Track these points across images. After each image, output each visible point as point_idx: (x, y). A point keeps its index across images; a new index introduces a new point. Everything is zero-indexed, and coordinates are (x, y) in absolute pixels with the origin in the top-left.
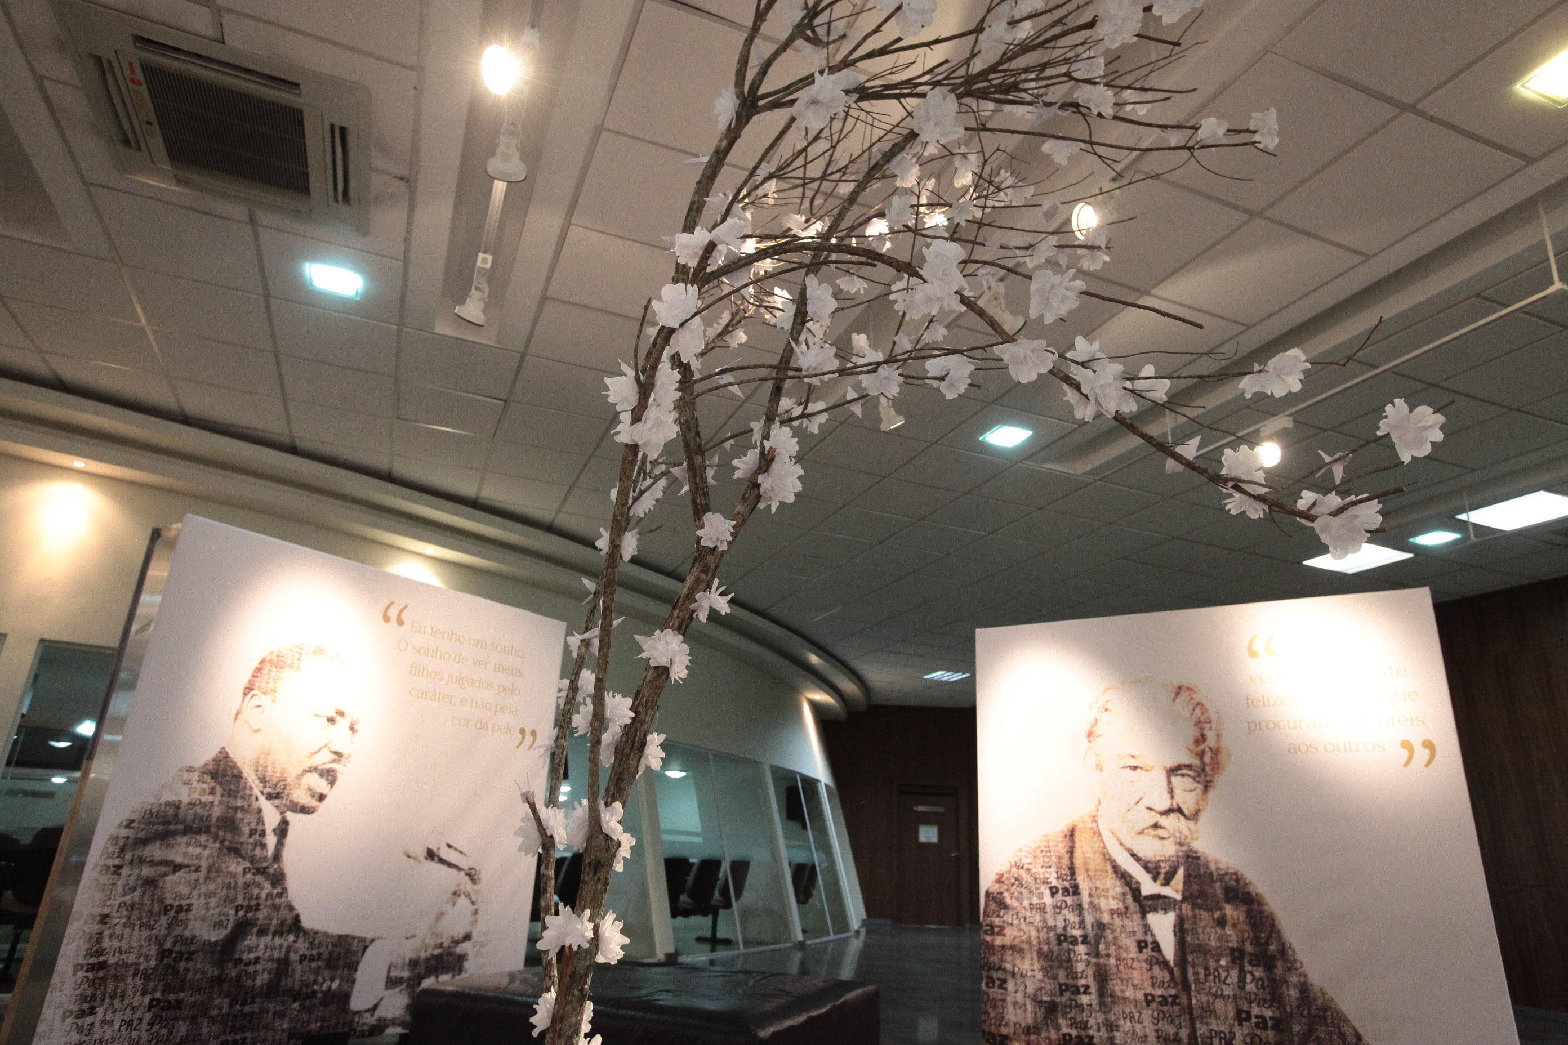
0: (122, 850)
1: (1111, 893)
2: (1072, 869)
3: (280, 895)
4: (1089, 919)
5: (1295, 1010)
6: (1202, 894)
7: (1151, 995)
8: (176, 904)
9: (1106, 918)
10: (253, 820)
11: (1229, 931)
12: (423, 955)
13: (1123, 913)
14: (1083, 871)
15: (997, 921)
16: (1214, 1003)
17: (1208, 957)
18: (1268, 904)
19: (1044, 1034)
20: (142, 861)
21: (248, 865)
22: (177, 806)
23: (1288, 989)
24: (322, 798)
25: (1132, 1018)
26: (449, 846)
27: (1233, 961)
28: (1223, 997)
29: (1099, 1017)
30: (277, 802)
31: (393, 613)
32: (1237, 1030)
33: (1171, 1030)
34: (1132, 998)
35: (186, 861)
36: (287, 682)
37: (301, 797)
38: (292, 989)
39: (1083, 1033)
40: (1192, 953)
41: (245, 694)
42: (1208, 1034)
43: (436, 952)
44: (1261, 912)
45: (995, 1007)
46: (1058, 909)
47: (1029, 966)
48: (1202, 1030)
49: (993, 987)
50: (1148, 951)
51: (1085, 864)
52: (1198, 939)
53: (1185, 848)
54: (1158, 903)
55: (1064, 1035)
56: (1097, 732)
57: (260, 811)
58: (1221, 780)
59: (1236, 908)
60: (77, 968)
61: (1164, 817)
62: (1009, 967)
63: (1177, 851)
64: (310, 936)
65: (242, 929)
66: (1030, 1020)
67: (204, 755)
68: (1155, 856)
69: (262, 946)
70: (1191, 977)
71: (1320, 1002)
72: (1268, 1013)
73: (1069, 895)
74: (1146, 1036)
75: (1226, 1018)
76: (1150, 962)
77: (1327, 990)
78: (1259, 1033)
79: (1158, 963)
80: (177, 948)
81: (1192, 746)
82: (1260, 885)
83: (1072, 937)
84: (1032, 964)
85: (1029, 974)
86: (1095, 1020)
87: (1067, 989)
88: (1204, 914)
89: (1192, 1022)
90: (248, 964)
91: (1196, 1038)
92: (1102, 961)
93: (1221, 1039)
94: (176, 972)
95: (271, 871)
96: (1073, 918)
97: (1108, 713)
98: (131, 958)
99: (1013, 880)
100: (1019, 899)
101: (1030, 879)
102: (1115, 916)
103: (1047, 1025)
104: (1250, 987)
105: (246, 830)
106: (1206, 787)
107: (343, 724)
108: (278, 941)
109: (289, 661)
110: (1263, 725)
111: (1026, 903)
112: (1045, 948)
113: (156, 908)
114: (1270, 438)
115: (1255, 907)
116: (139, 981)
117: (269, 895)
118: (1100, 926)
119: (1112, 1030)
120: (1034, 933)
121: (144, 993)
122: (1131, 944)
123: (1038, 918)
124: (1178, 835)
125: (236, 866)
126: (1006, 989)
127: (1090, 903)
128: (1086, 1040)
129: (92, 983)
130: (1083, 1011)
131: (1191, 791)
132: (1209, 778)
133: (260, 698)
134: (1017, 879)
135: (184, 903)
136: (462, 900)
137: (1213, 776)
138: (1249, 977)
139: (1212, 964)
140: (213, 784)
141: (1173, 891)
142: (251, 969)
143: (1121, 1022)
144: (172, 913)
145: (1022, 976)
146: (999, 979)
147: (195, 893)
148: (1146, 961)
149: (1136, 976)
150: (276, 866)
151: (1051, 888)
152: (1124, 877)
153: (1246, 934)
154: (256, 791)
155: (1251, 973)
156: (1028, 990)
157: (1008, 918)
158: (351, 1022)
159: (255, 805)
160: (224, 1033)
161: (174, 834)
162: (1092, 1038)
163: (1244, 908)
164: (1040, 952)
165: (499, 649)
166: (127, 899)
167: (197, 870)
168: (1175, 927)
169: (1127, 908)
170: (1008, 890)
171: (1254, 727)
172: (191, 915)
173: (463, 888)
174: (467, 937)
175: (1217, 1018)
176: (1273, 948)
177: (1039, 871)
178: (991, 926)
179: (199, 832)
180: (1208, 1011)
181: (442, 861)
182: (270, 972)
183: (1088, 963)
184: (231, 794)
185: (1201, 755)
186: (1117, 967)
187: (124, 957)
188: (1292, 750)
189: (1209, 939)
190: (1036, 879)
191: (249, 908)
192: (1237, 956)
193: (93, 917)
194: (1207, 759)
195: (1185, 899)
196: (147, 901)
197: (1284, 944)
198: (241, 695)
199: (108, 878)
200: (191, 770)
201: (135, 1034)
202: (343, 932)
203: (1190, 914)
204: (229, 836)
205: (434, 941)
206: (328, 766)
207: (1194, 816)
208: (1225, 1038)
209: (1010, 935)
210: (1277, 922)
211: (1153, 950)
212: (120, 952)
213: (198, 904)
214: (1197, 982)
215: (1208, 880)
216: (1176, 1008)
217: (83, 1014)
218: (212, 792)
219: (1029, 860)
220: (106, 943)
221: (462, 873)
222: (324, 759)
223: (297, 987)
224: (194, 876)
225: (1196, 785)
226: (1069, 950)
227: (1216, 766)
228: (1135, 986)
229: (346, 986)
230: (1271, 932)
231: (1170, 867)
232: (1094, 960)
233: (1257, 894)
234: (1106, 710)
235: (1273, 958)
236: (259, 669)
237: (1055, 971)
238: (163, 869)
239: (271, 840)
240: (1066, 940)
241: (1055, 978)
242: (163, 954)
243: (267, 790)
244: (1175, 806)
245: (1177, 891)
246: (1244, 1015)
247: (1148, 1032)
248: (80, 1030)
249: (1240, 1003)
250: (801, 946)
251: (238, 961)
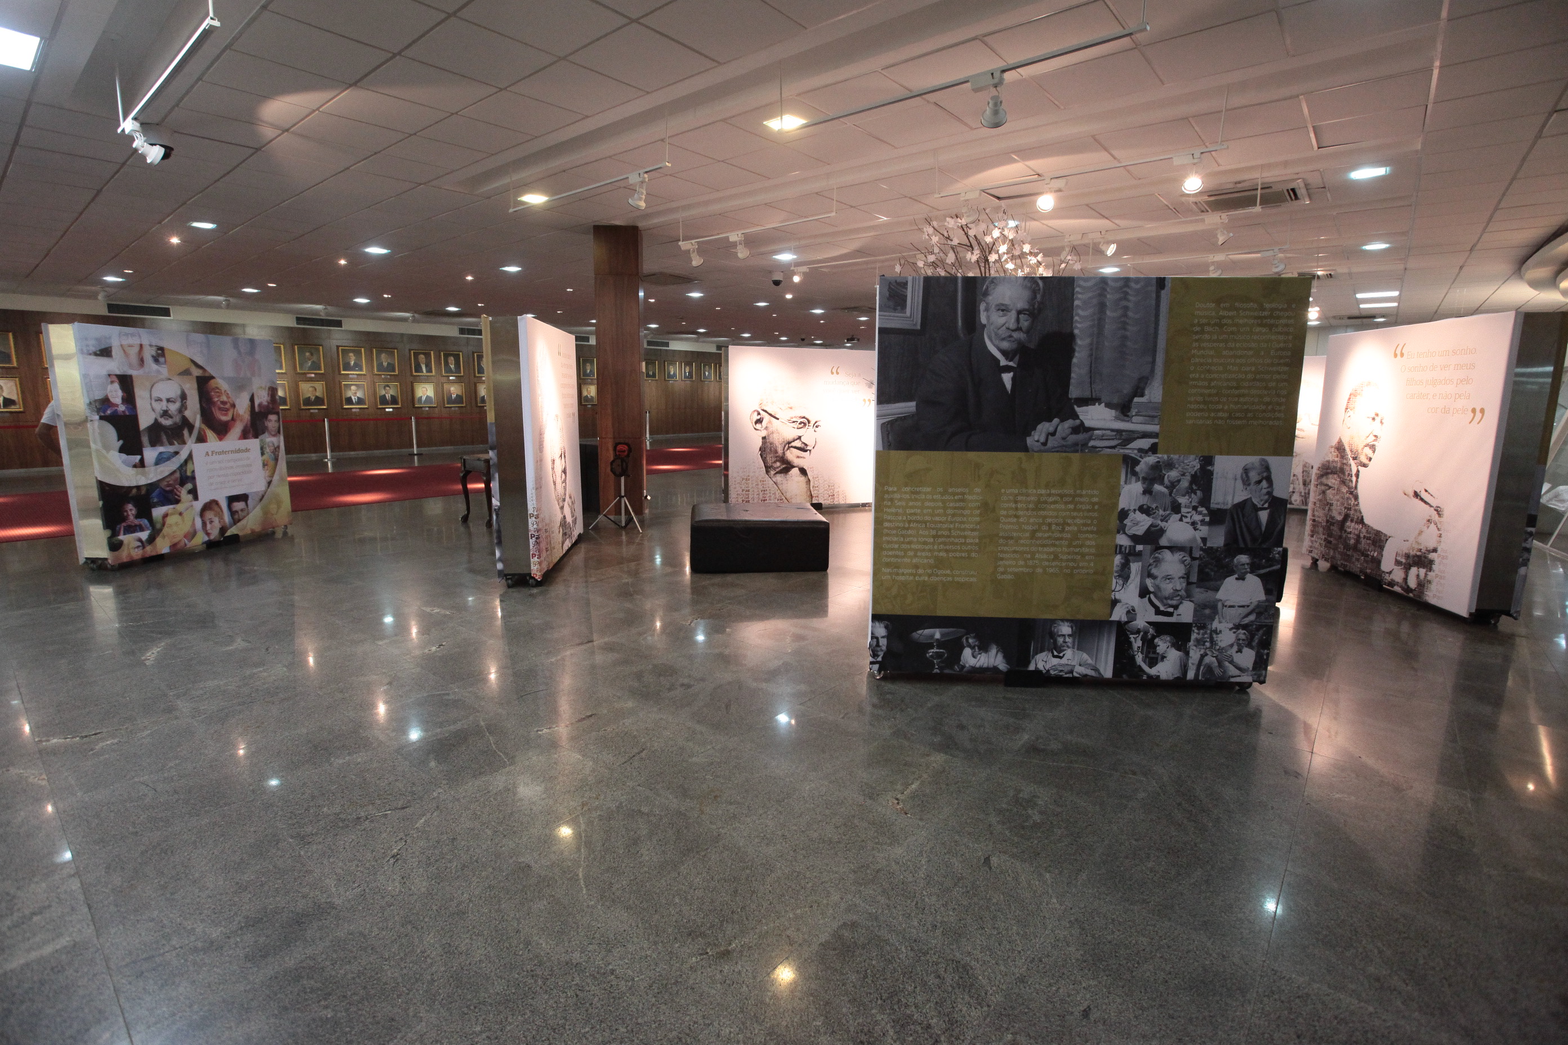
0: (1318, 478)
8: (1330, 502)
10: (1349, 469)
12: (1412, 553)
20: (1322, 484)
21: (1347, 489)
22: (1328, 462)
24: (1369, 459)
26: (1426, 491)
30: (1355, 461)
31: (1398, 352)
35: (1332, 486)
36: (1358, 403)
37: (1365, 460)
43: (1419, 553)
57: (1350, 465)
64: (1368, 528)
65: (1346, 518)
67: (1334, 442)
69: (1353, 527)
90: (1348, 533)
94: (1330, 530)
95: (1354, 493)
105: (1346, 474)
107: (1377, 421)
108: (1356, 526)
109: (1359, 392)
117: (1353, 505)
125: (1344, 490)
133: (1350, 413)
135: (1332, 503)
136: (1432, 526)
140: (1337, 453)
142: (1349, 536)
144: (1330, 506)
147: (1334, 499)
150: (1356, 492)
154: (1349, 456)
158: (1381, 576)
159: (1348, 463)
161: (1329, 474)
165: (1458, 353)
166: (1320, 498)
167: (1335, 489)
172: (1333, 508)
173: (1433, 518)
174: (1435, 550)
179: (1334, 473)
181: (1422, 499)
182: (1355, 540)
184: (1342, 457)
191: (1348, 509)
196: (1323, 499)
198: (1344, 412)
200: (1332, 447)
202: (1379, 529)
204: (1342, 476)
205: (1416, 547)
206: (1371, 443)
213: (1335, 504)
218: (1337, 456)
221: (1432, 509)
223: (1363, 549)
224: (1334, 492)
229: (1378, 557)
236: (1349, 399)
238: (1326, 487)
239: (1354, 479)
242: (1327, 521)
243: (1353, 456)
251: (1345, 531)
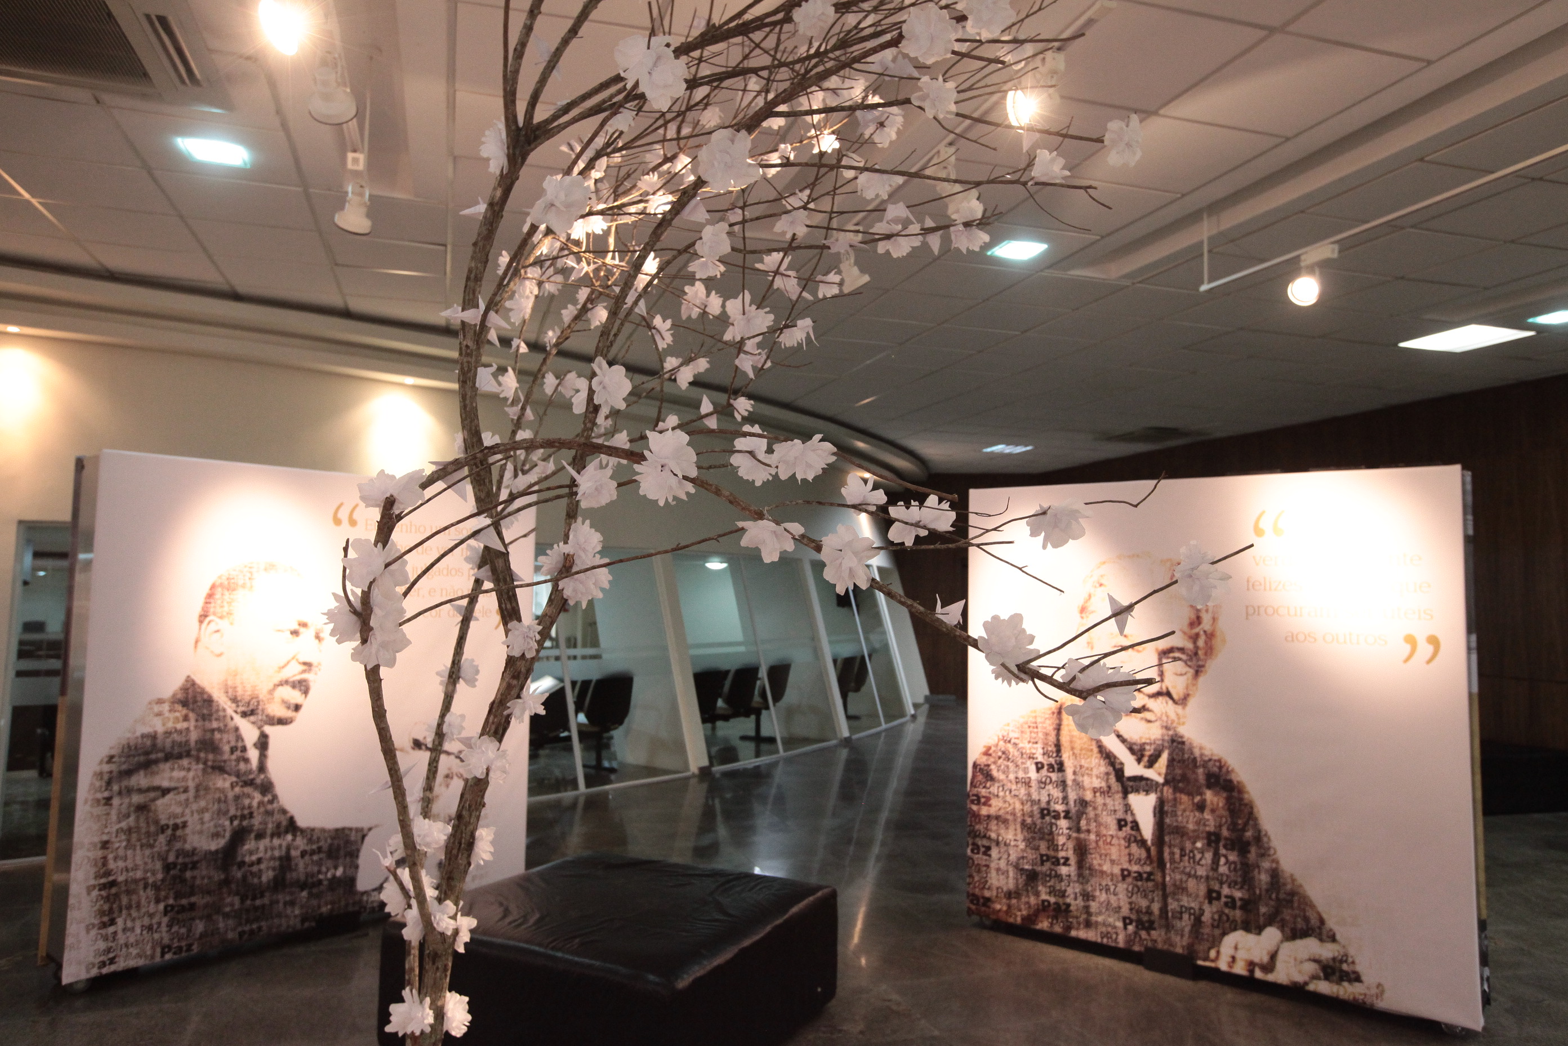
0: (109, 783)
1: (1095, 772)
2: (1058, 746)
3: (271, 802)
4: (1072, 796)
5: (1264, 893)
6: (1184, 778)
7: (1127, 870)
8: (171, 822)
9: (1089, 796)
10: (232, 738)
11: (1207, 815)
13: (1107, 792)
14: (1069, 748)
15: (983, 792)
16: (1186, 881)
17: (1185, 838)
18: (1248, 792)
19: (1024, 899)
20: (129, 791)
21: (234, 779)
22: (154, 737)
23: (1259, 873)
24: (297, 708)
25: (1108, 890)
27: (1209, 844)
28: (1196, 877)
29: (1078, 888)
30: (252, 718)
31: (344, 515)
32: (1206, 907)
33: (1144, 903)
34: (1109, 872)
35: (173, 785)
36: (242, 602)
37: (277, 710)
38: (298, 881)
39: (1061, 901)
40: (1169, 833)
41: (201, 622)
42: (1178, 909)
44: (1241, 799)
45: (979, 871)
46: (1042, 784)
47: (1013, 836)
48: (1173, 905)
49: (978, 853)
50: (1127, 830)
51: (1071, 742)
52: (1177, 821)
53: (1171, 733)
54: (1140, 784)
55: (1043, 901)
56: (1091, 609)
57: (237, 729)
58: (1213, 666)
59: (1216, 794)
60: (89, 889)
61: (1152, 700)
62: (993, 835)
63: (1163, 735)
64: (308, 833)
65: (239, 836)
66: (1011, 885)
67: (171, 685)
68: (1141, 738)
69: (262, 848)
70: (1166, 855)
71: (1289, 887)
72: (1238, 894)
73: (1053, 771)
74: (1120, 908)
75: (1197, 896)
76: (1129, 840)
77: (1297, 876)
78: (1227, 911)
79: (1136, 841)
80: (180, 860)
81: (1186, 629)
82: (1242, 773)
83: (1054, 811)
84: (1016, 835)
85: (1012, 843)
86: (1073, 890)
87: (1048, 860)
88: (1184, 798)
89: (1165, 897)
90: (252, 864)
91: (1167, 912)
92: (1082, 836)
93: (1190, 914)
94: (183, 881)
95: (258, 781)
96: (1057, 793)
97: (1102, 588)
98: (139, 874)
99: (1000, 754)
100: (1006, 772)
101: (1017, 754)
102: (1098, 794)
103: (1027, 891)
104: (1223, 869)
105: (226, 748)
106: (1197, 673)
107: (307, 634)
108: (276, 842)
109: (241, 582)
110: (1262, 610)
111: (1012, 776)
112: (1029, 820)
113: (152, 829)
114: (1310, 270)
115: (1235, 794)
116: (151, 892)
117: (261, 804)
118: (1083, 803)
119: (1088, 900)
120: (1018, 806)
121: (158, 901)
122: (1111, 821)
123: (1023, 791)
124: (1164, 718)
125: (223, 782)
126: (990, 856)
127: (1074, 780)
128: (1063, 907)
129: (107, 899)
130: (1062, 880)
131: (1181, 675)
132: (1200, 663)
133: (215, 622)
134: (1004, 753)
135: (179, 821)
137: (1206, 661)
138: (1223, 860)
139: (1188, 845)
140: (185, 711)
141: (1156, 774)
142: (255, 869)
143: (1097, 893)
144: (169, 832)
145: (1005, 844)
146: (984, 846)
147: (188, 811)
148: (1124, 839)
149: (1114, 852)
150: (262, 776)
151: (1037, 764)
152: (1109, 757)
153: (1224, 820)
154: (230, 712)
155: (1225, 856)
156: (1011, 858)
157: (994, 789)
158: (360, 901)
159: (231, 724)
160: (240, 924)
161: (156, 762)
162: (1068, 905)
163: (1225, 795)
164: (1023, 823)
166: (124, 825)
167: (186, 790)
168: (1155, 808)
169: (1109, 787)
170: (995, 763)
171: (1252, 612)
172: (188, 830)
173: (455, 770)
175: (1189, 895)
176: (1249, 834)
177: (1026, 746)
178: (978, 797)
179: (180, 756)
180: (1181, 889)
182: (274, 869)
183: (1069, 837)
184: (204, 718)
185: (1195, 638)
186: (1097, 842)
187: (131, 874)
188: (1290, 639)
189: (1187, 822)
190: (1022, 754)
191: (243, 817)
192: (1213, 839)
193: (94, 845)
194: (1201, 643)
195: (1167, 782)
196: (143, 824)
197: (1259, 831)
198: (197, 624)
199: (100, 810)
200: (160, 702)
201: (156, 936)
202: (339, 824)
203: (1171, 797)
204: (211, 756)
206: (298, 678)
207: (1183, 701)
208: (1194, 914)
209: (996, 806)
210: (1255, 810)
211: (1132, 828)
212: (127, 870)
213: (192, 821)
214: (1172, 861)
215: (1191, 766)
216: (1150, 884)
217: (104, 925)
218: (186, 718)
219: (1016, 735)
220: (112, 865)
221: (452, 757)
222: (294, 672)
223: (302, 878)
224: (183, 797)
225: (1188, 669)
226: (1051, 824)
227: (1210, 650)
228: (1113, 862)
229: (349, 873)
230: (1249, 819)
231: (1155, 750)
232: (1074, 835)
233: (1238, 782)
234: (1101, 585)
235: (1248, 844)
236: (210, 596)
237: (1036, 843)
238: (152, 795)
239: (253, 755)
240: (1049, 814)
241: (1037, 848)
242: (167, 867)
243: (241, 709)
244: (1164, 690)
245: (1159, 774)
246: (1214, 895)
247: (1122, 904)
248: (106, 938)
249: (1212, 883)
250: (847, 742)
251: (242, 864)
